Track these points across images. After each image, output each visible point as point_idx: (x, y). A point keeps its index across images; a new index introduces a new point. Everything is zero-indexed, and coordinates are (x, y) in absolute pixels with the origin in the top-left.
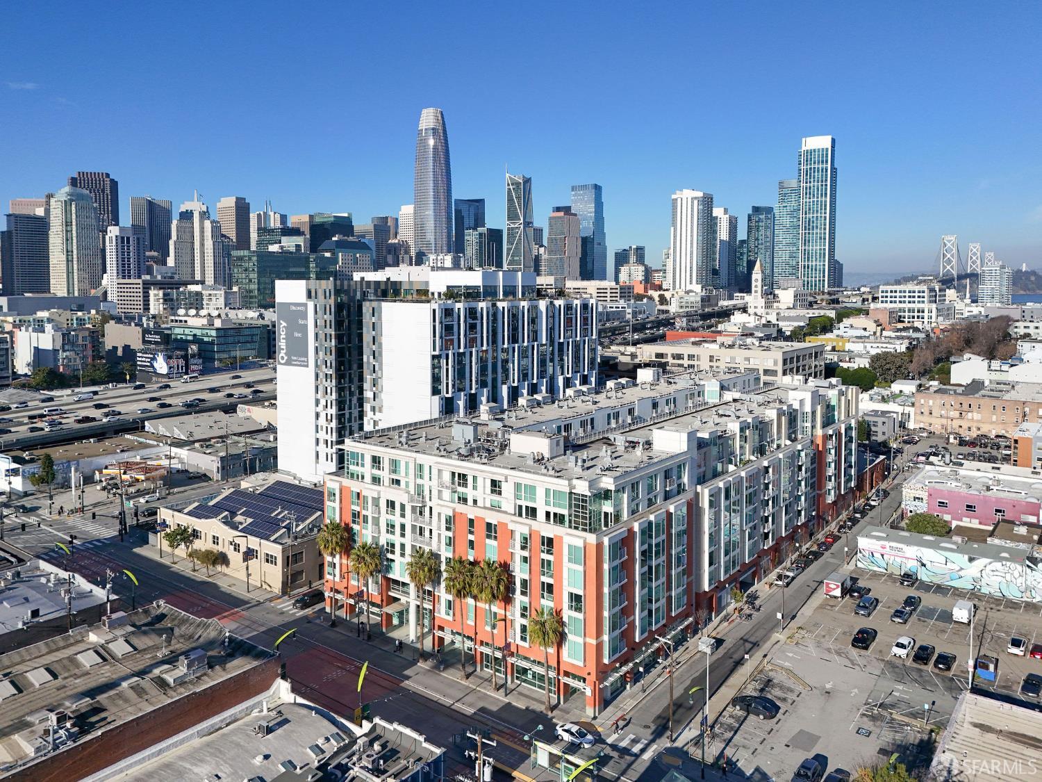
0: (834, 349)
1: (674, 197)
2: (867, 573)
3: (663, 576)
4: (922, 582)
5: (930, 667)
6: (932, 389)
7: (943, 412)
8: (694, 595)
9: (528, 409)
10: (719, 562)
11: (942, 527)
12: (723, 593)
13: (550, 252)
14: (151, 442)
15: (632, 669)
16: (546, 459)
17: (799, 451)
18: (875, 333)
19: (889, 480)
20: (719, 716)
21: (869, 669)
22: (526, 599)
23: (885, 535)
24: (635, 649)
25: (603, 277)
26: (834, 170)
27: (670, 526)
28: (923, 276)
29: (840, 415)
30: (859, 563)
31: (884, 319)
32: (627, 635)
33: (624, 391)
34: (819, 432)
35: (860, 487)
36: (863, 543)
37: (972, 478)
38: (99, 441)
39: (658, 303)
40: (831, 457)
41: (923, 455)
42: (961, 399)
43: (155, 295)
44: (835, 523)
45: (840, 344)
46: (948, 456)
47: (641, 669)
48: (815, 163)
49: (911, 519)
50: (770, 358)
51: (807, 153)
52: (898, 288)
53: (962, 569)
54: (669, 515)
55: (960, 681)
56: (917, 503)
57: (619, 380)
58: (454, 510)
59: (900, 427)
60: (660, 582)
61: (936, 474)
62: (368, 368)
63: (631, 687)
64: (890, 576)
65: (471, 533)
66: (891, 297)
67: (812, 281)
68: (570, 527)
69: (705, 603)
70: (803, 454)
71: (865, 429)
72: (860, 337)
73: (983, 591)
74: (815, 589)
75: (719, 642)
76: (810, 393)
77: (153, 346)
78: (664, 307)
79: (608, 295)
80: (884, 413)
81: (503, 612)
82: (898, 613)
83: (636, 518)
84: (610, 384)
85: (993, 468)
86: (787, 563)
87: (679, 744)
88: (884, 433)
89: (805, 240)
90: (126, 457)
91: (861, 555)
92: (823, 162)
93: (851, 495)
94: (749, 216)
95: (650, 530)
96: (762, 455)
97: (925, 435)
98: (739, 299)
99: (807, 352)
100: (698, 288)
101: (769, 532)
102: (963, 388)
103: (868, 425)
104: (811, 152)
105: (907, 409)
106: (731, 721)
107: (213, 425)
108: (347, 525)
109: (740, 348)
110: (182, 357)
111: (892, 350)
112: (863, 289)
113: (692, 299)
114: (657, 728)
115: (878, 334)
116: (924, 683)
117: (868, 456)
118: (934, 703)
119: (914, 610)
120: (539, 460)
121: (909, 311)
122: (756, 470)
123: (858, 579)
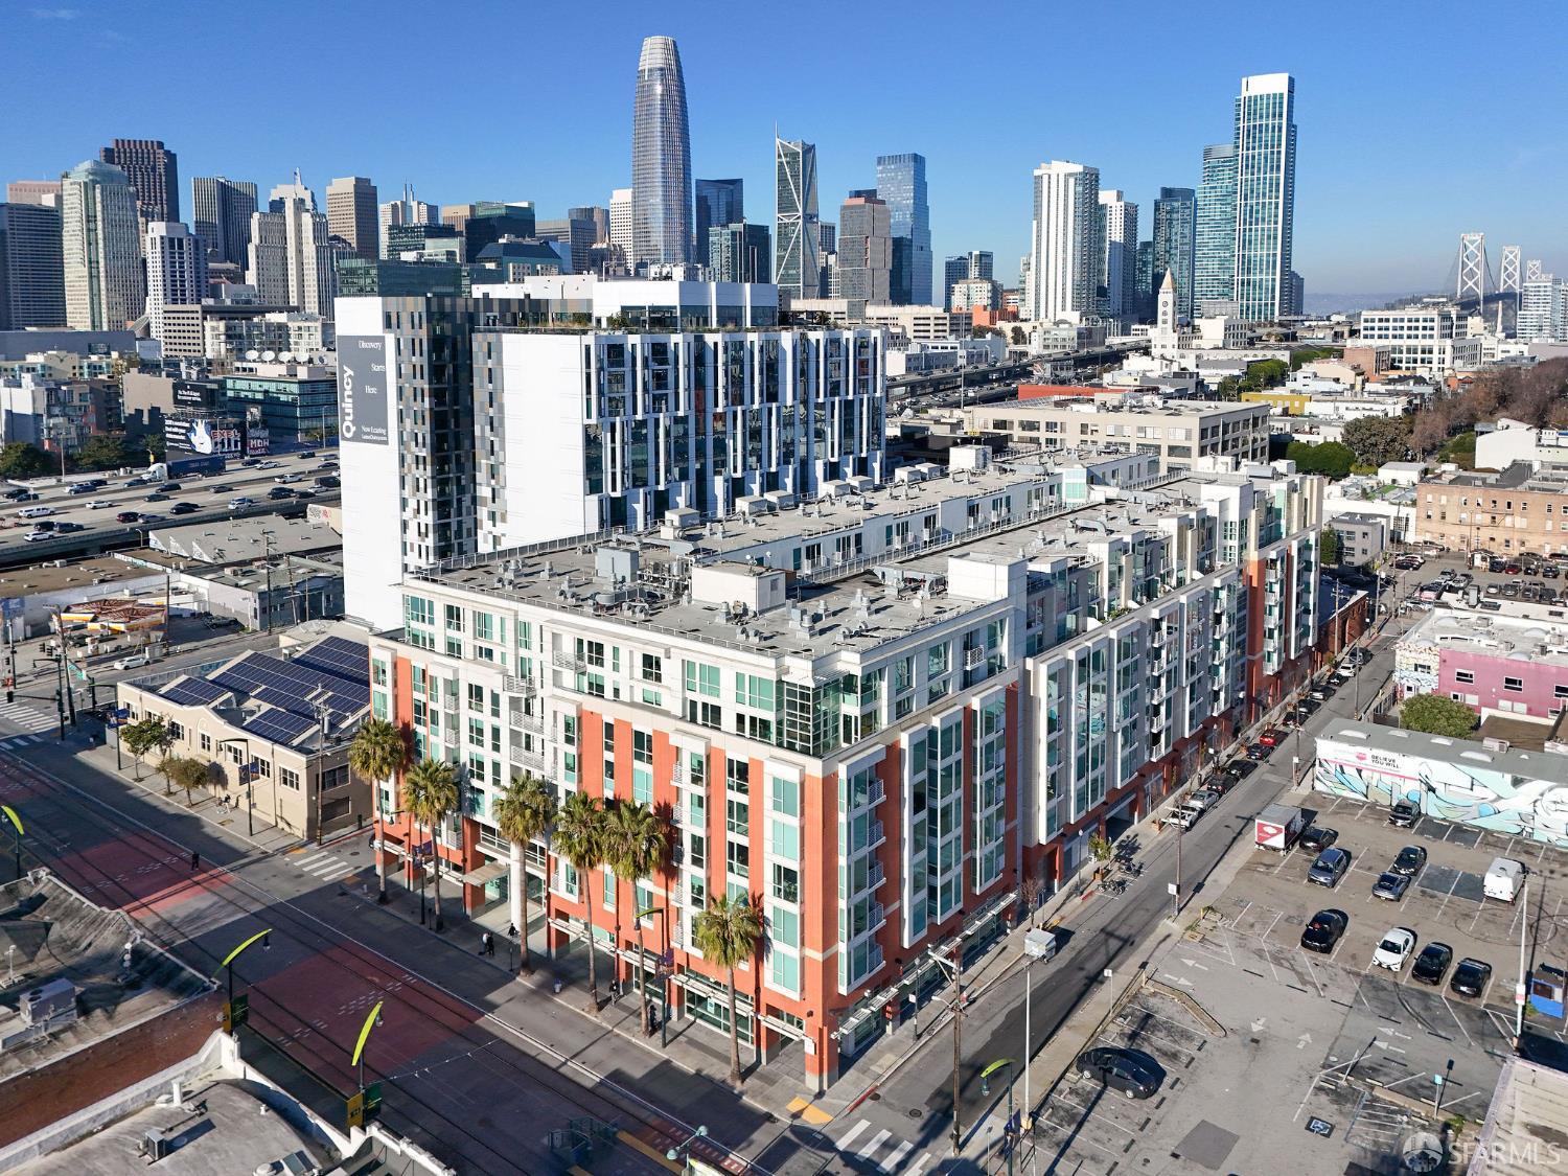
0: (1285, 412)
1: (1037, 173)
2: (1333, 801)
3: (957, 825)
4: (1429, 820)
5: (1443, 989)
6: (1446, 478)
7: (1464, 516)
8: (1019, 852)
9: (750, 518)
10: (1068, 791)
11: (1465, 719)
12: (1074, 844)
13: (843, 261)
14: (154, 566)
15: (896, 998)
16: (751, 614)
17: (1217, 589)
18: (1353, 386)
19: (1373, 631)
20: (1052, 1091)
21: (1333, 992)
22: (701, 873)
23: (1363, 736)
24: (901, 960)
25: (926, 300)
26: (1292, 128)
27: (970, 735)
28: (1430, 296)
29: (1289, 524)
30: (1317, 783)
31: (1368, 363)
32: (886, 938)
33: (923, 485)
34: (1253, 555)
35: (1322, 645)
36: (1325, 749)
37: (1514, 631)
38: (70, 563)
39: (1011, 341)
40: (1273, 599)
41: (1429, 589)
42: (1495, 493)
43: (213, 329)
44: (1278, 708)
45: (1297, 404)
46: (1473, 594)
47: (913, 999)
48: (1261, 117)
49: (1410, 704)
50: (1180, 427)
51: (1250, 101)
52: (1391, 314)
53: (1499, 798)
54: (969, 713)
55: (1498, 1017)
56: (1419, 674)
57: (918, 467)
58: (579, 707)
59: (1392, 540)
60: (950, 836)
61: (1453, 624)
62: (483, 447)
63: (894, 1030)
64: (1373, 807)
65: (609, 748)
66: (1380, 329)
67: (1254, 306)
68: (780, 745)
69: (1040, 864)
70: (1223, 594)
71: (1332, 544)
72: (1329, 393)
73: (1536, 837)
74: (1240, 833)
75: (1062, 936)
76: (1237, 490)
77: (190, 409)
78: (1020, 348)
79: (932, 328)
80: (1365, 517)
81: (662, 892)
82: (1386, 882)
83: (904, 726)
84: (901, 474)
85: (1551, 613)
86: (1192, 784)
87: (969, 1152)
88: (1364, 552)
89: (1244, 241)
90: (107, 591)
91: (1322, 770)
92: (1274, 116)
93: (1306, 660)
94: (1157, 204)
95: (933, 743)
96: (1150, 598)
97: (1433, 553)
98: (1139, 333)
99: (1241, 418)
100: (1074, 317)
101: (1160, 733)
102: (1498, 476)
103: (1339, 537)
104: (1256, 101)
105: (1404, 511)
106: (1073, 1101)
107: (258, 537)
108: (406, 726)
109: (1131, 411)
110: (236, 426)
111: (1381, 414)
112: (1335, 318)
113: (1064, 334)
114: (933, 1116)
115: (1358, 388)
116: (1433, 1023)
117: (1337, 593)
118: (1451, 1065)
119: (1415, 874)
120: (739, 616)
121: (1409, 352)
122: (1138, 627)
123: (1315, 813)
